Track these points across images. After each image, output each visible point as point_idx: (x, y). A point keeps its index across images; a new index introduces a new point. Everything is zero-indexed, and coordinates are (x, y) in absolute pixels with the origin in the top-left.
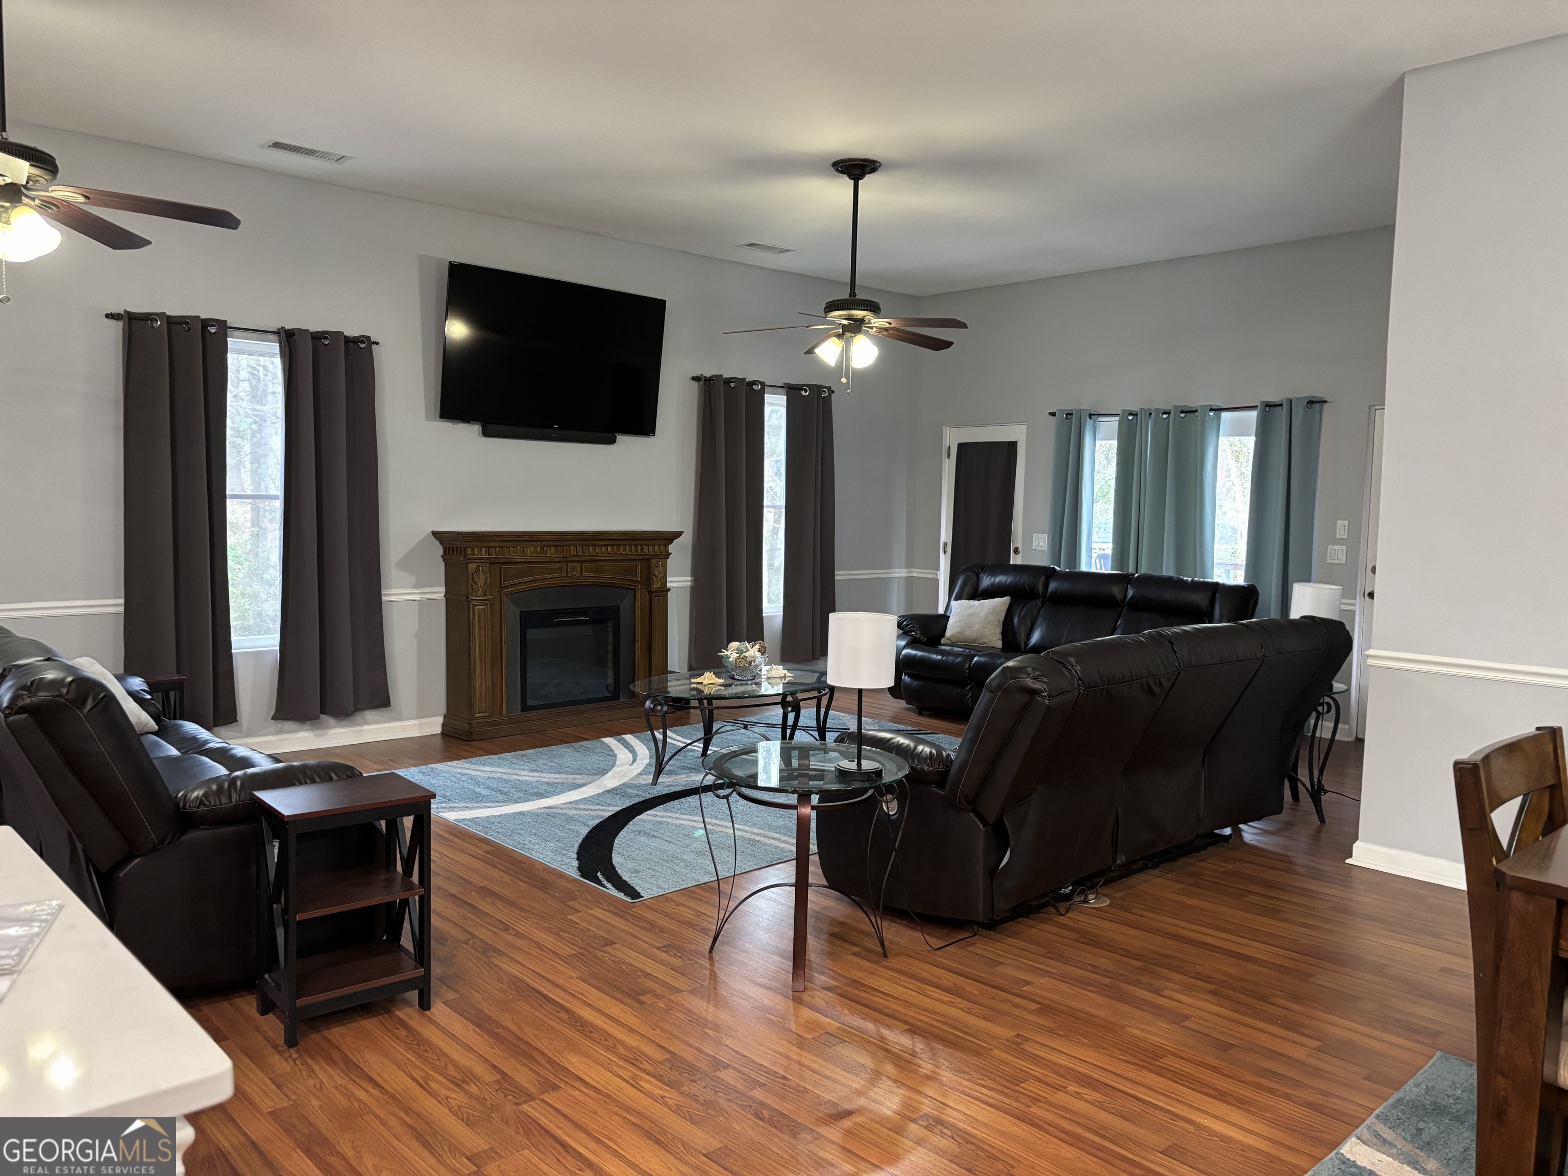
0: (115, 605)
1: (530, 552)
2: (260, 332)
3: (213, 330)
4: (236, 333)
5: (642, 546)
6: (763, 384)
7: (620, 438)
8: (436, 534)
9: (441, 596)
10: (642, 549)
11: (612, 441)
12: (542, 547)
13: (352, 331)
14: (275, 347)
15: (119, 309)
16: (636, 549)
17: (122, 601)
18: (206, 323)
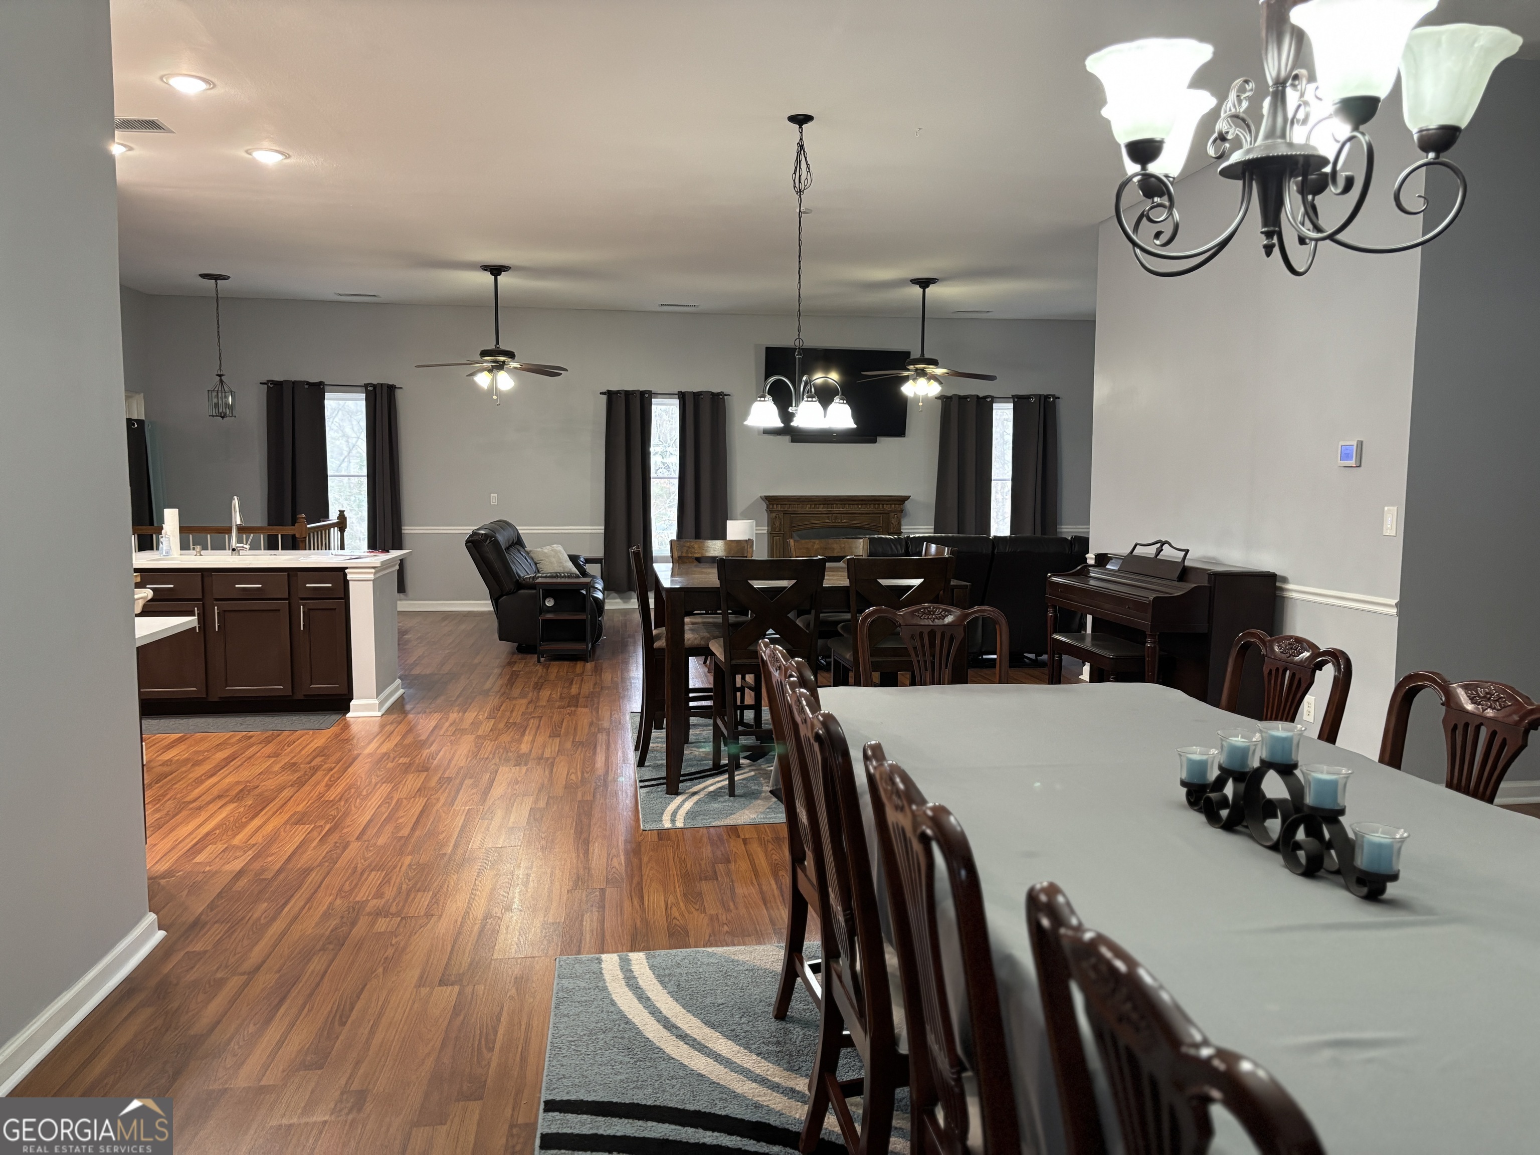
0: (600, 529)
1: (808, 508)
2: (670, 395)
3: (647, 395)
4: (659, 396)
5: (883, 505)
6: (992, 397)
7: (879, 439)
8: (761, 497)
9: (766, 532)
10: (883, 507)
11: (875, 441)
12: (815, 505)
13: (716, 390)
14: (677, 401)
15: (604, 390)
16: (879, 507)
17: (603, 527)
18: (642, 393)
